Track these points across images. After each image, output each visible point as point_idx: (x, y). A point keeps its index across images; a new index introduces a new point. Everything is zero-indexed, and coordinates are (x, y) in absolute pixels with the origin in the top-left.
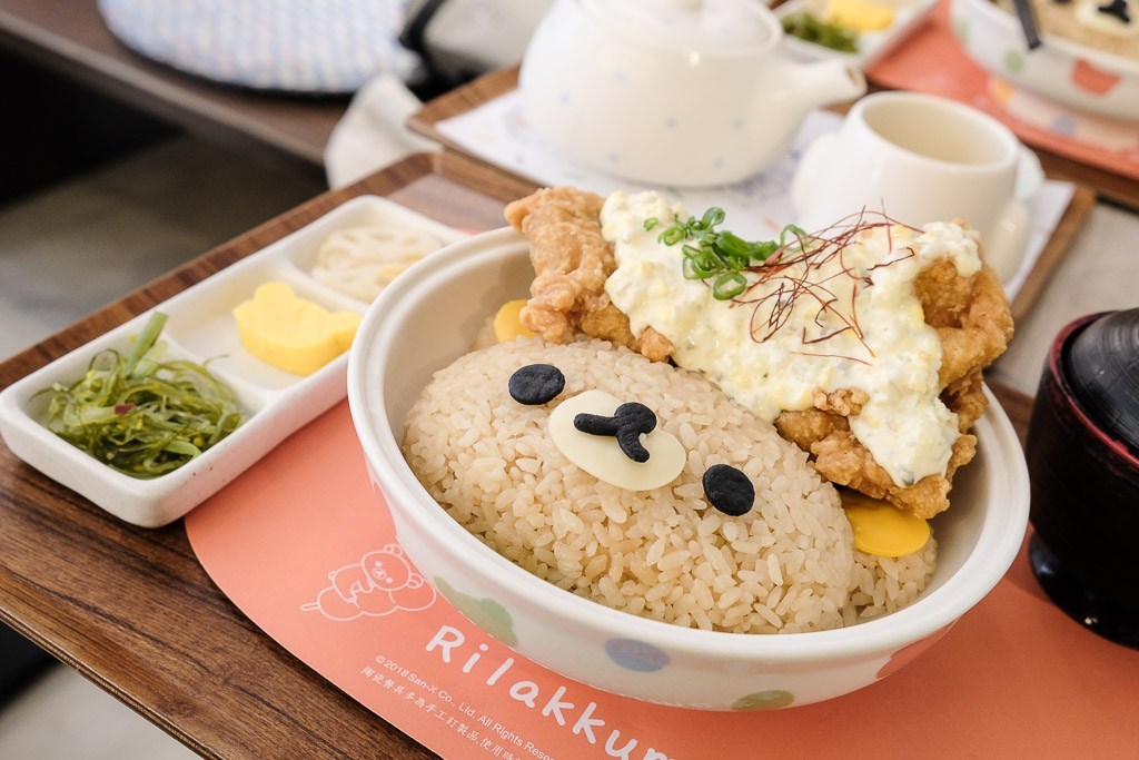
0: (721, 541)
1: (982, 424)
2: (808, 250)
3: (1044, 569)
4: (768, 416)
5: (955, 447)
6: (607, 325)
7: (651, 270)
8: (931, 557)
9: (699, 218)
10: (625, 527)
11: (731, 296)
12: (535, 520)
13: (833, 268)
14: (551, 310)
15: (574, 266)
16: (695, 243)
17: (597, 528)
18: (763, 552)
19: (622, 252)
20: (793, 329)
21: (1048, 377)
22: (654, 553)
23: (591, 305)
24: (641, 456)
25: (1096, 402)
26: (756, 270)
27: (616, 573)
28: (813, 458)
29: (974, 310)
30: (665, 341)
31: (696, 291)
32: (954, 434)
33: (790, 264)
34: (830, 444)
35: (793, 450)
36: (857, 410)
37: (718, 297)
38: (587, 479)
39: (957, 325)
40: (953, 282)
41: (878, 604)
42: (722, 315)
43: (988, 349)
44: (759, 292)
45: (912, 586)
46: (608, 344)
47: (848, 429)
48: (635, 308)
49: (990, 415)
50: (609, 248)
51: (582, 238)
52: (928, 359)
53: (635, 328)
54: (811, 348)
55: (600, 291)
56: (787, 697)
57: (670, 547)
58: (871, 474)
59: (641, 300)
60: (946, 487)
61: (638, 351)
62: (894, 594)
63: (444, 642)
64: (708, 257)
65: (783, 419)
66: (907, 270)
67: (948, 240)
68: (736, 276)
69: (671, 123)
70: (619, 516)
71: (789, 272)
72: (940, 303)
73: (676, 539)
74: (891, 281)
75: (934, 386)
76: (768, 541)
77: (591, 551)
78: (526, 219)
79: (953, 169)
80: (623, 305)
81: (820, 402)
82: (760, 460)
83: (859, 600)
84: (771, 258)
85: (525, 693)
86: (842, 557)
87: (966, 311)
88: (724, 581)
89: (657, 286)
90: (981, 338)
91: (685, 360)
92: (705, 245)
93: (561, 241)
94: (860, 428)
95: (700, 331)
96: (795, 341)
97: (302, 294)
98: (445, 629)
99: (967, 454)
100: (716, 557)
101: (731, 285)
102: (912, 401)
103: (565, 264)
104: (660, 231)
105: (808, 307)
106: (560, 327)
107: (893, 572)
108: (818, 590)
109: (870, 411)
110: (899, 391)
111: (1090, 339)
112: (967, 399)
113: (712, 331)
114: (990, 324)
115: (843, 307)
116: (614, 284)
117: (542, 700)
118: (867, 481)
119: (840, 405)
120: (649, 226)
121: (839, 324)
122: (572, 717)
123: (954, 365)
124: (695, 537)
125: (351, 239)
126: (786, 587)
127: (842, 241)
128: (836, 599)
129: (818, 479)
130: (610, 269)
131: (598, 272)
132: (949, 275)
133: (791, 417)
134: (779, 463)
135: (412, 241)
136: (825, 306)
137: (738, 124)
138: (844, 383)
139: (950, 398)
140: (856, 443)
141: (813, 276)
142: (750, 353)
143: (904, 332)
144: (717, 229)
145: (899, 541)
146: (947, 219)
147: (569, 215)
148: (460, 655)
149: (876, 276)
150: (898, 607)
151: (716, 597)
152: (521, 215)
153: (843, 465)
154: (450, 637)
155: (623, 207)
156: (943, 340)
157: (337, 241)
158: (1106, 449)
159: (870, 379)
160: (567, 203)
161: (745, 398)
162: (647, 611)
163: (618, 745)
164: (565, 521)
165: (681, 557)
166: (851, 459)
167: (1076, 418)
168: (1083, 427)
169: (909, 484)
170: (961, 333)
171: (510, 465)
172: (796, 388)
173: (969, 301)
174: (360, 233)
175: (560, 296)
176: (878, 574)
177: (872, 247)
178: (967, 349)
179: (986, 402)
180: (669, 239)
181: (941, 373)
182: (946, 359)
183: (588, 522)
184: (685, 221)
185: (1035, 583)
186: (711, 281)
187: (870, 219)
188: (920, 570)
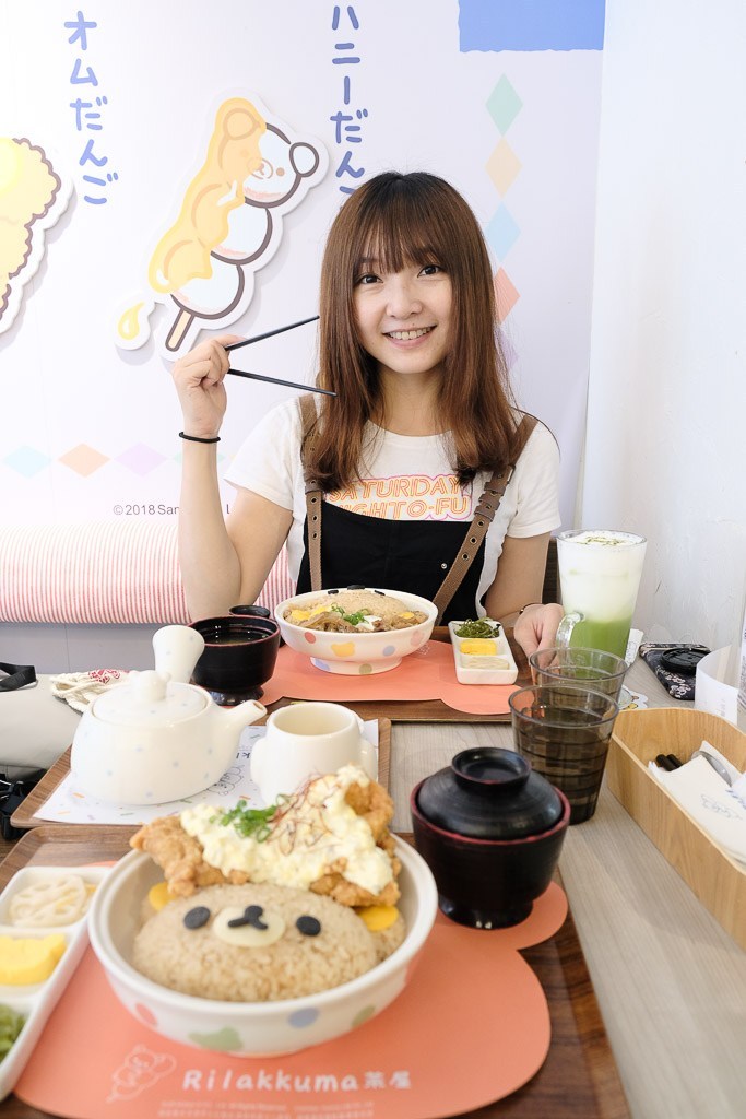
0: (315, 950)
1: (398, 852)
2: (292, 802)
3: (450, 910)
4: (306, 888)
5: (392, 866)
6: (212, 877)
7: (223, 842)
8: (402, 921)
9: (234, 808)
10: (271, 964)
11: (265, 839)
12: (226, 982)
13: (306, 807)
14: (183, 881)
15: (183, 856)
16: (237, 820)
17: (259, 971)
18: (335, 948)
19: (203, 839)
20: (300, 843)
21: (415, 819)
22: (289, 970)
23: (201, 870)
24: (264, 927)
25: (438, 821)
26: (271, 821)
27: (275, 988)
28: (334, 899)
29: (374, 801)
30: (244, 873)
31: (248, 843)
32: (389, 861)
33: (286, 813)
34: (339, 889)
35: (324, 898)
36: (344, 868)
37: (260, 841)
38: (244, 950)
39: (369, 810)
40: (360, 792)
41: (388, 952)
42: (266, 850)
43: (387, 815)
44: (277, 832)
45: (400, 938)
46: (217, 886)
47: (343, 879)
48: (223, 862)
49: (399, 846)
50: (195, 839)
51: (181, 840)
52: (365, 832)
53: (226, 872)
54: (312, 848)
55: (202, 862)
56: (371, 1009)
57: (295, 964)
58: (363, 895)
59: (225, 858)
60: (395, 886)
61: (231, 883)
62: (394, 945)
63: (192, 1080)
64: (247, 825)
65: (313, 887)
66: (339, 795)
67: (350, 774)
68: (264, 828)
69: (176, 764)
70: (265, 960)
71: (287, 817)
72: (359, 804)
73: (296, 959)
74: (335, 802)
75: (373, 843)
76: (334, 941)
77: (260, 983)
78: (145, 843)
79: (330, 736)
80: (216, 864)
81: (327, 871)
82: (314, 907)
83: (381, 955)
84: (277, 813)
85: (245, 1083)
86: (367, 937)
87: (371, 802)
88: (325, 968)
89: (229, 848)
90: (382, 812)
91: (257, 878)
92: (242, 819)
93: (172, 845)
94: (349, 876)
95: (258, 863)
96: (303, 848)
97: (15, 938)
98: (188, 1074)
99: (398, 867)
100: (316, 958)
101: (263, 834)
102: (366, 854)
103: (178, 856)
104: (217, 822)
105: (303, 830)
106: (191, 888)
107: (390, 935)
108: (365, 954)
109: (351, 866)
110: (359, 851)
111: (424, 794)
112: (387, 842)
113: (264, 860)
114: (383, 805)
115: (318, 823)
116: (207, 856)
117: (255, 1081)
118: (362, 899)
119: (337, 869)
120: (212, 821)
121: (320, 831)
122: (273, 1082)
123: (376, 829)
124: (303, 953)
125: (26, 896)
126: (351, 960)
127: (306, 792)
128: (373, 957)
129: (341, 907)
130: (202, 850)
131: (197, 853)
132: (357, 790)
133: (316, 884)
134: (323, 906)
135: (63, 883)
136: (311, 825)
137: (210, 751)
138: (333, 858)
139: (380, 845)
140: (350, 884)
141: (300, 815)
142: (286, 862)
143: (350, 823)
144: (244, 809)
145: (385, 920)
146: (345, 765)
147: (168, 832)
148: (203, 1082)
149: (326, 803)
150: (397, 948)
151: (324, 976)
152: (141, 843)
153: (349, 896)
154: (193, 1077)
155: (193, 817)
156: (367, 819)
157: (18, 900)
158: (451, 839)
159: (345, 850)
160: (164, 826)
161: (292, 883)
162: (296, 997)
163: (302, 1083)
164: (242, 975)
165: (302, 966)
166: (351, 891)
167: (434, 831)
168: (438, 835)
169: (380, 892)
170: (373, 814)
171: (203, 960)
172: (314, 870)
173: (370, 798)
174: (30, 890)
175: (185, 872)
176: (384, 939)
177: (319, 791)
178: (378, 820)
179: (395, 840)
180: (225, 822)
181: (373, 835)
182: (372, 828)
183: (253, 970)
184: (227, 812)
185: (447, 919)
186: (254, 835)
187: (313, 778)
188: (400, 928)
